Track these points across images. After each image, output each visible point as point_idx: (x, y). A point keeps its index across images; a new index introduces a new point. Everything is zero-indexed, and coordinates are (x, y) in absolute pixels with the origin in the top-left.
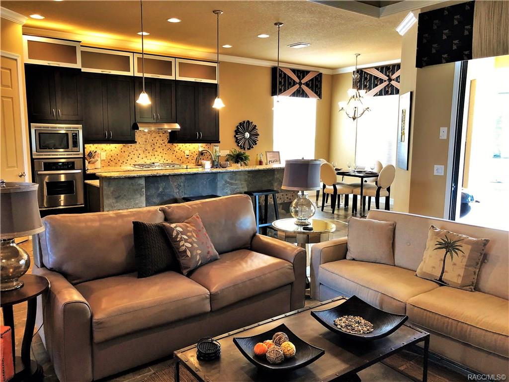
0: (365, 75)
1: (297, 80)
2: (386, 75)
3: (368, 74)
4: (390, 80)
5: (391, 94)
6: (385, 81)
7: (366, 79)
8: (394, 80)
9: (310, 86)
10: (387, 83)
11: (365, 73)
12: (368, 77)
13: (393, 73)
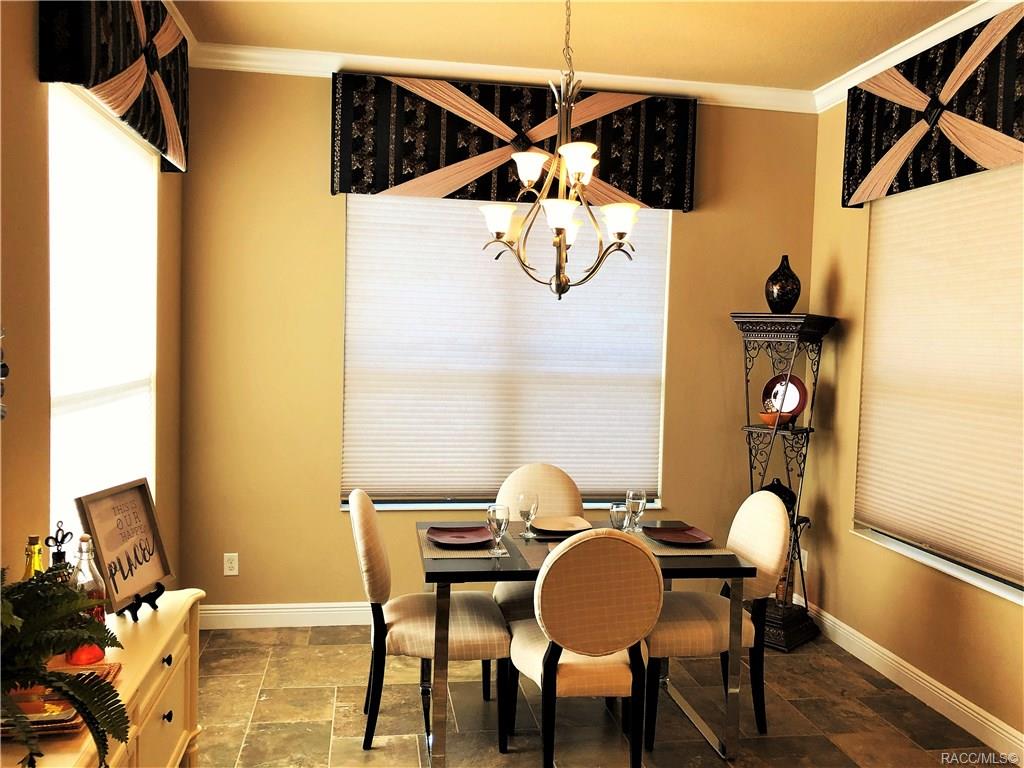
0: (401, 102)
2: (505, 118)
3: (416, 99)
4: (521, 142)
6: (502, 143)
7: (408, 119)
8: (540, 145)
10: (511, 153)
11: (402, 92)
12: (421, 114)
13: (537, 119)
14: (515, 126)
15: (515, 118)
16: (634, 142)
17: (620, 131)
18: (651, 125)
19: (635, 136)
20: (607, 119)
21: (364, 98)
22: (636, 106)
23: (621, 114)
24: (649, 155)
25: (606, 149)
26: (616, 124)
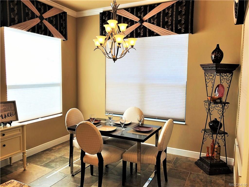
1: (37, 13)
2: (137, 16)
4: (142, 21)
6: (136, 22)
8: (146, 21)
9: (54, 23)
10: (138, 24)
13: (145, 14)
14: (140, 17)
15: (139, 15)
16: (172, 16)
17: (168, 13)
18: (177, 8)
19: (172, 14)
20: (164, 10)
21: (105, 17)
22: (173, 5)
23: (168, 8)
24: (177, 18)
25: (164, 19)
26: (167, 11)
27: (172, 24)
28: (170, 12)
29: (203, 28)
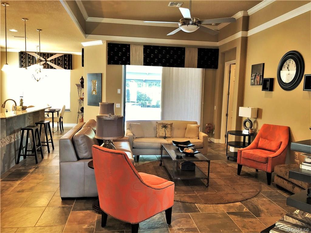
0: (28, 56)
2: (43, 58)
3: (30, 55)
4: (46, 61)
5: (47, 68)
6: (43, 61)
7: (30, 58)
8: (49, 61)
10: (44, 62)
11: (28, 54)
12: (31, 57)
13: (48, 58)
14: (45, 59)
16: (62, 61)
18: (64, 58)
21: (23, 55)
22: (62, 56)
24: (64, 62)
25: (58, 62)
26: (59, 58)
27: (62, 64)
28: (61, 59)
29: (76, 68)
